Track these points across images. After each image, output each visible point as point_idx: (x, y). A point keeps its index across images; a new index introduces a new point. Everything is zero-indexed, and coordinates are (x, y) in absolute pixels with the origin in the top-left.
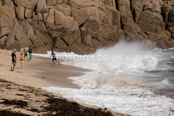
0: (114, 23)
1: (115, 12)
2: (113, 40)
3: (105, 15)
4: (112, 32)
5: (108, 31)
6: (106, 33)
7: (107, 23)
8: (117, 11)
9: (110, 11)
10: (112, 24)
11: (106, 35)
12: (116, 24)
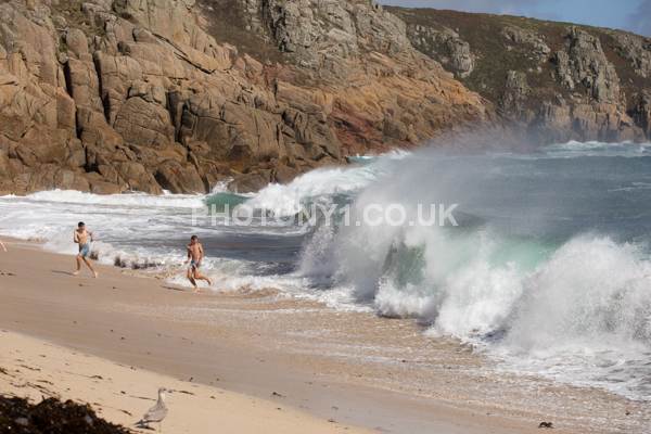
0: (61, 124)
1: (64, 99)
2: (56, 162)
3: (41, 106)
4: (56, 144)
5: (45, 142)
6: (42, 147)
7: (45, 122)
8: (68, 96)
9: (53, 96)
10: (55, 127)
11: (42, 150)
12: (66, 126)
